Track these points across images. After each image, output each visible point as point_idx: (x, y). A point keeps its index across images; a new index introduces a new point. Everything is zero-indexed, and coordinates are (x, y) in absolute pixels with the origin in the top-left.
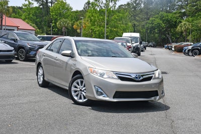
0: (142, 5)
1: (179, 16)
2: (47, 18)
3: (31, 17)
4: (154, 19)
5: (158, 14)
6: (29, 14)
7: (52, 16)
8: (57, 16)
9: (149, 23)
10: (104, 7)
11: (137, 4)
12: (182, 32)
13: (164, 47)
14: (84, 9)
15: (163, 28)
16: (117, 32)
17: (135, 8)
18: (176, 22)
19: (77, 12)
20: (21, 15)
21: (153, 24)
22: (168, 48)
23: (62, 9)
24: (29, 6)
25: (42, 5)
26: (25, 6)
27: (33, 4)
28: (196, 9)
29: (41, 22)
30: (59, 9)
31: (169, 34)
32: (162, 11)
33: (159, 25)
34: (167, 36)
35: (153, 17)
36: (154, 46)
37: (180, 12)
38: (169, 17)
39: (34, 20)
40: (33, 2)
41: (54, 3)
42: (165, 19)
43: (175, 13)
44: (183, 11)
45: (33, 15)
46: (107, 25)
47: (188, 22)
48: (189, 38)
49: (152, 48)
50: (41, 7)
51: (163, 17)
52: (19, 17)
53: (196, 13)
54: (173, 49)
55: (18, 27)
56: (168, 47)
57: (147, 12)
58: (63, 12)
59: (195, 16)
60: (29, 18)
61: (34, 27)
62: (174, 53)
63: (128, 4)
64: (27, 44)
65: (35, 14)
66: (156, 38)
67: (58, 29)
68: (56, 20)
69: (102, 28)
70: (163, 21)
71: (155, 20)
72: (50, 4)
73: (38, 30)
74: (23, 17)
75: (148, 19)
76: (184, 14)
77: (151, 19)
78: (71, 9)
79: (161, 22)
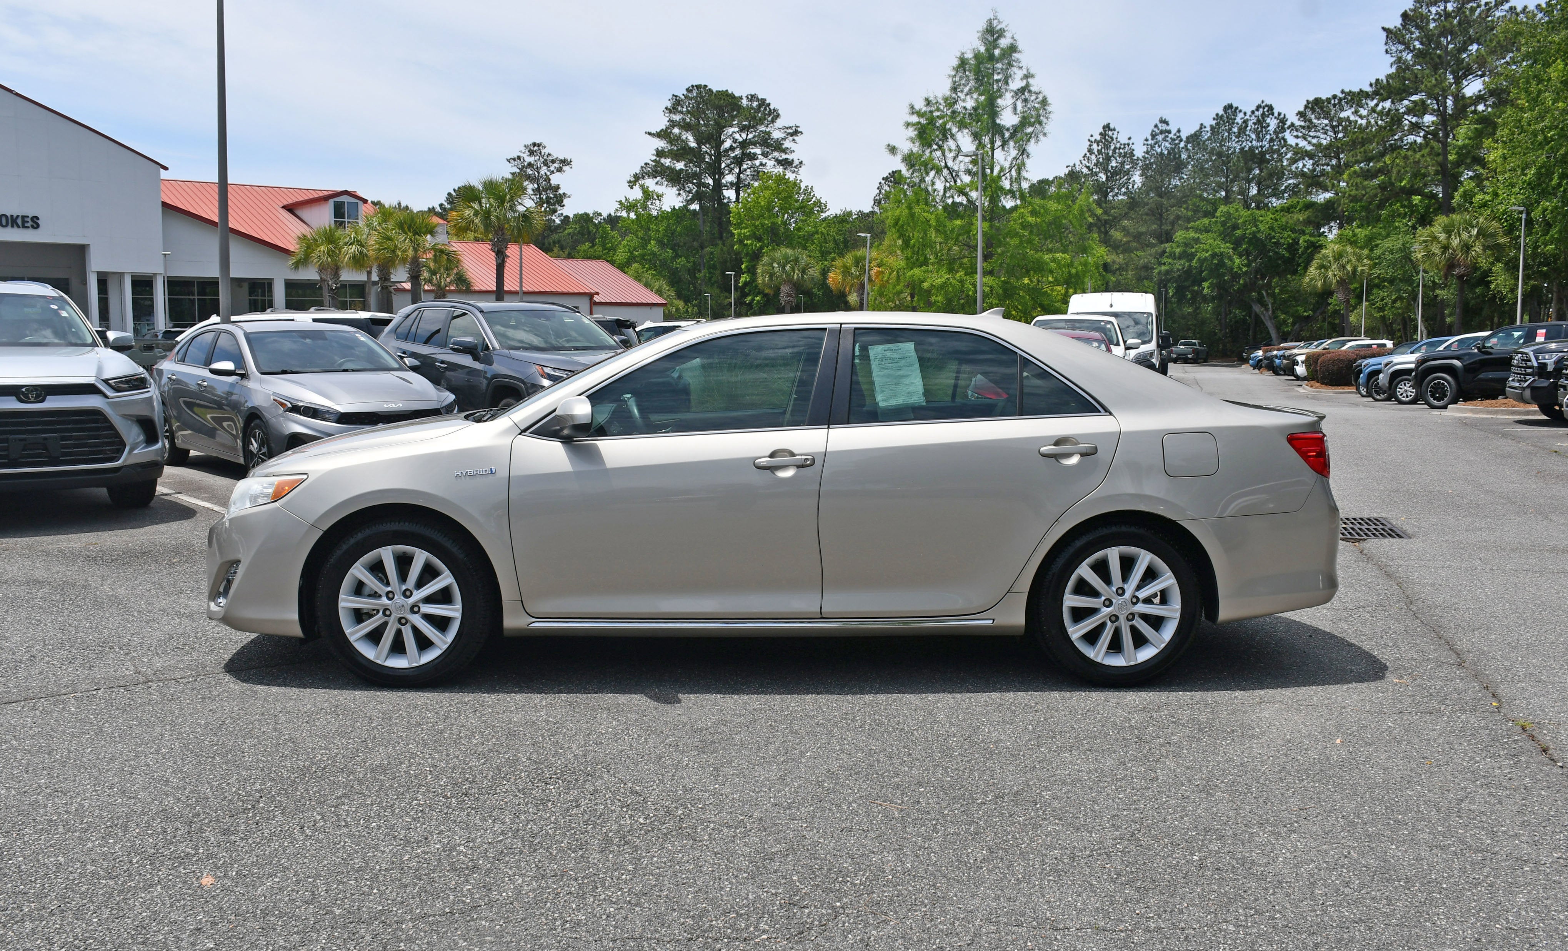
0: (1137, 179)
1: (1308, 222)
2: (716, 251)
3: (654, 254)
4: (1192, 234)
5: (1210, 214)
6: (645, 241)
7: (741, 242)
8: (759, 239)
9: (1172, 256)
10: (968, 172)
11: (1113, 175)
12: (1327, 293)
13: (1245, 361)
14: (877, 202)
15: (1235, 276)
16: (1035, 292)
17: (1102, 190)
18: (1293, 247)
19: (843, 219)
20: (614, 249)
21: (1190, 257)
22: (1269, 366)
23: (784, 210)
24: (645, 207)
25: (698, 197)
26: (630, 206)
27: (659, 197)
28: (1382, 187)
29: (693, 271)
30: (769, 208)
31: (1261, 301)
32: (1227, 200)
33: (1217, 265)
34: (1257, 308)
35: (1187, 229)
36: (1199, 359)
37: (1310, 205)
38: (1262, 227)
39: (664, 264)
40: (659, 189)
41: (748, 186)
42: (1243, 237)
43: (1288, 210)
44: (1323, 197)
45: (660, 243)
46: (986, 257)
47: (1353, 242)
48: (1359, 316)
49: (1189, 367)
50: (695, 207)
51: (1235, 227)
52: (606, 255)
53: (1381, 206)
54: (1300, 370)
55: (591, 296)
56: (1271, 360)
57: (1160, 206)
58: (785, 223)
59: (1378, 219)
60: (642, 256)
61: (659, 292)
62: (1305, 389)
63: (1073, 175)
64: (535, 369)
65: (670, 241)
66: (1203, 322)
67: (765, 295)
68: (756, 256)
69: (961, 274)
70: (1237, 243)
71: (1197, 241)
72: (730, 194)
73: (680, 304)
74: (621, 255)
75: (1168, 237)
76: (1328, 213)
77: (1179, 235)
78: (821, 206)
79: (1226, 248)
